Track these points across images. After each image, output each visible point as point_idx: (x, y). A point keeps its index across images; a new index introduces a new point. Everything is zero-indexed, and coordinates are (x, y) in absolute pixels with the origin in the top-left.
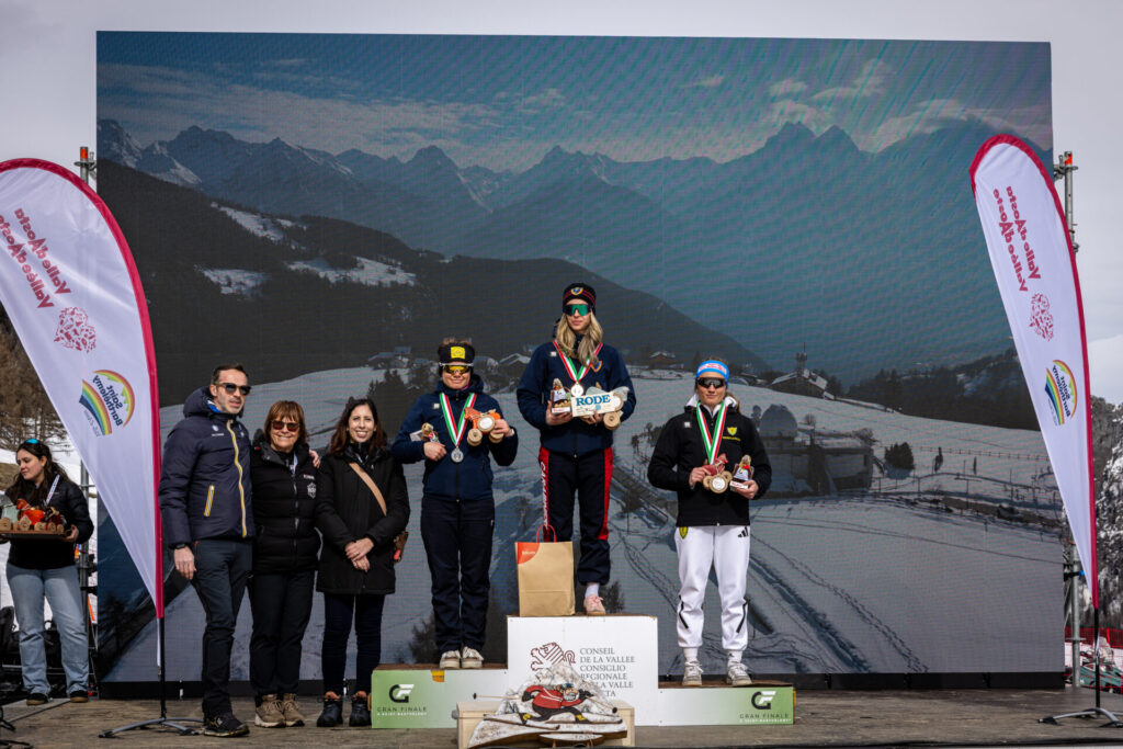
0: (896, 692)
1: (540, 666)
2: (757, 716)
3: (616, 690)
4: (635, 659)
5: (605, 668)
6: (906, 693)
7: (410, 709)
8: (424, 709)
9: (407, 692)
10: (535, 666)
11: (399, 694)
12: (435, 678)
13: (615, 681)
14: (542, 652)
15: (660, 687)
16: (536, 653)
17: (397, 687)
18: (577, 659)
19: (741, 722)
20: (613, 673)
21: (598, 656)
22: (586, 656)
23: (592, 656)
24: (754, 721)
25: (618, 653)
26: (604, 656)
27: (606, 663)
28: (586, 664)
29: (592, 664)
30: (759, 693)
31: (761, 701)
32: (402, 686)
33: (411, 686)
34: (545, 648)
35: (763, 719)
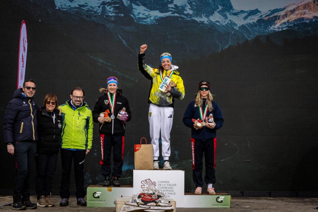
0: (265, 198)
1: (144, 187)
2: (218, 205)
3: (170, 195)
4: (177, 185)
5: (166, 188)
6: (269, 198)
7: (100, 201)
8: (105, 201)
9: (99, 195)
10: (143, 187)
11: (96, 195)
12: (108, 190)
13: (170, 192)
14: (145, 182)
15: (185, 194)
16: (143, 182)
17: (95, 193)
18: (157, 185)
19: (212, 207)
20: (169, 189)
21: (164, 184)
22: (160, 183)
23: (162, 184)
24: (217, 207)
25: (171, 183)
26: (166, 184)
27: (166, 186)
28: (160, 186)
29: (162, 186)
30: (219, 197)
31: (219, 200)
32: (97, 193)
33: (100, 193)
34: (146, 180)
35: (220, 206)
